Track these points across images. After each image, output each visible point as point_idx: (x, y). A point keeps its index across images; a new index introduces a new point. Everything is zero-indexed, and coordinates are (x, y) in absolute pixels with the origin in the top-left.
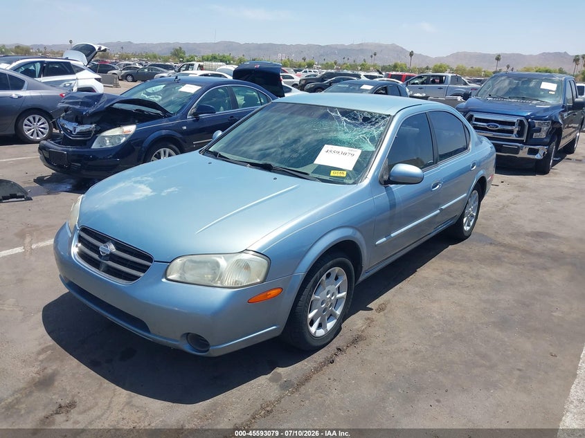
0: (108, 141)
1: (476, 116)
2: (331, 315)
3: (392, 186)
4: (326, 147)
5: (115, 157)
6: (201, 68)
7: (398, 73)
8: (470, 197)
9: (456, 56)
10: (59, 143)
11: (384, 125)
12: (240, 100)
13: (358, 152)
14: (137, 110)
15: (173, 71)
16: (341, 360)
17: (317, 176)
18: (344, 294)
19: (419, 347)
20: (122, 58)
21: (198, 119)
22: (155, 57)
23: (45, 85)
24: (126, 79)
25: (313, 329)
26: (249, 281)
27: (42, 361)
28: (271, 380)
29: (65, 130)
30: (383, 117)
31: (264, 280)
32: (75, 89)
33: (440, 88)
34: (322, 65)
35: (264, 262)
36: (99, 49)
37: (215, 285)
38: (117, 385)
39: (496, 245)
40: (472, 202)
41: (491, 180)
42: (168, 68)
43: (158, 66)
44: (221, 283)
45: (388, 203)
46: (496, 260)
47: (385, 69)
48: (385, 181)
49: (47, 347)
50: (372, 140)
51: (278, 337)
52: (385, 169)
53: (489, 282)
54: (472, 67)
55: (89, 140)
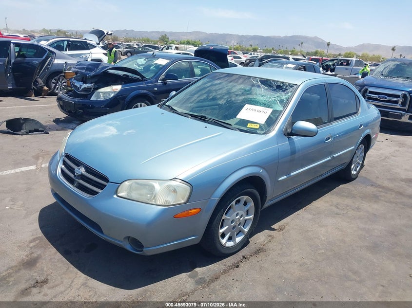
0: (102, 96)
1: (370, 89)
2: (240, 231)
3: (293, 137)
4: (247, 106)
5: (106, 107)
6: (177, 48)
7: (317, 57)
8: (357, 149)
9: (363, 46)
10: (70, 96)
11: (291, 92)
12: (197, 71)
13: (269, 111)
14: (124, 75)
15: (158, 50)
16: (245, 265)
17: (238, 127)
18: (252, 217)
19: (305, 261)
20: (126, 41)
21: (165, 84)
22: (148, 41)
23: (68, 57)
24: (127, 55)
25: (224, 241)
26: (175, 202)
27: (31, 248)
28: (190, 276)
29: (76, 86)
30: (291, 86)
31: (187, 201)
32: (89, 60)
33: (347, 69)
34: (264, 50)
35: (187, 188)
36: (107, 33)
37: (150, 203)
38: (79, 270)
39: (376, 187)
40: (359, 153)
41: (376, 137)
42: (155, 48)
43: (149, 46)
44: (155, 201)
45: (290, 150)
46: (375, 198)
47: (308, 54)
48: (288, 133)
49: (37, 238)
50: (281, 102)
51: (197, 244)
52: (289, 124)
53: (367, 215)
54: (374, 55)
55: (90, 94)
